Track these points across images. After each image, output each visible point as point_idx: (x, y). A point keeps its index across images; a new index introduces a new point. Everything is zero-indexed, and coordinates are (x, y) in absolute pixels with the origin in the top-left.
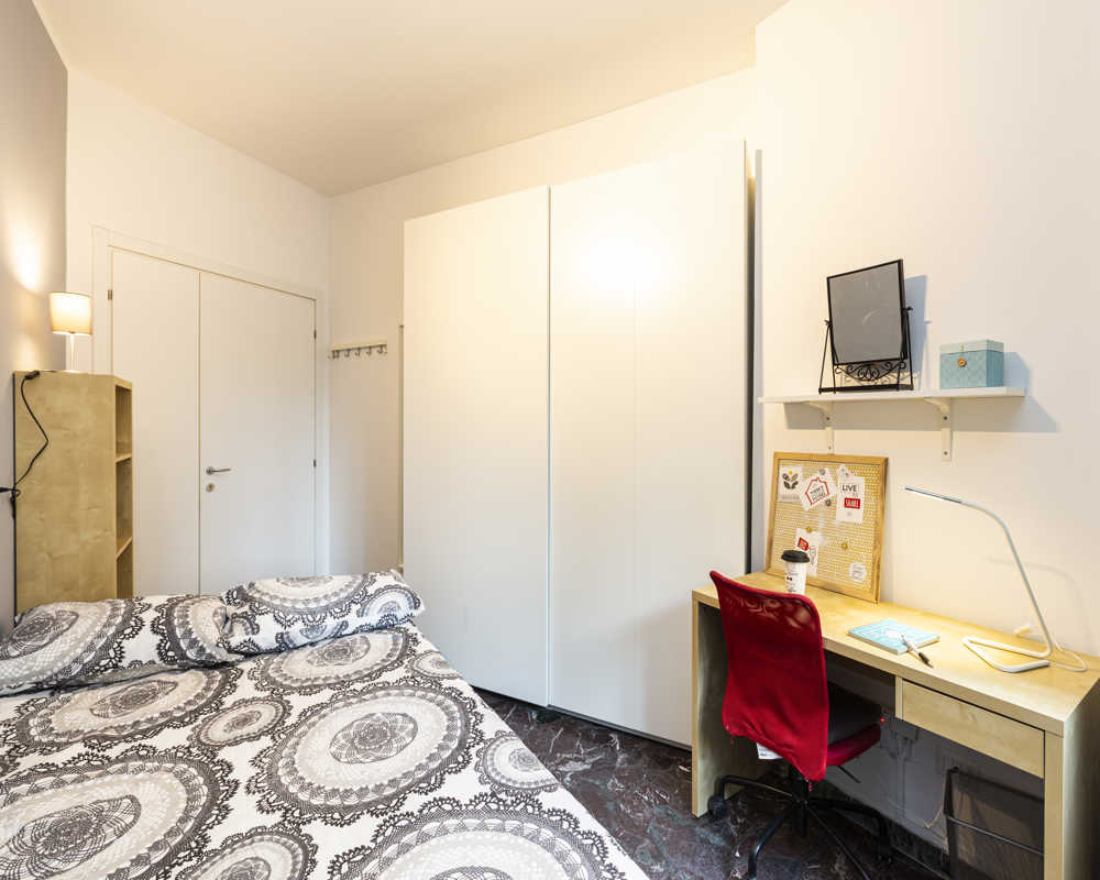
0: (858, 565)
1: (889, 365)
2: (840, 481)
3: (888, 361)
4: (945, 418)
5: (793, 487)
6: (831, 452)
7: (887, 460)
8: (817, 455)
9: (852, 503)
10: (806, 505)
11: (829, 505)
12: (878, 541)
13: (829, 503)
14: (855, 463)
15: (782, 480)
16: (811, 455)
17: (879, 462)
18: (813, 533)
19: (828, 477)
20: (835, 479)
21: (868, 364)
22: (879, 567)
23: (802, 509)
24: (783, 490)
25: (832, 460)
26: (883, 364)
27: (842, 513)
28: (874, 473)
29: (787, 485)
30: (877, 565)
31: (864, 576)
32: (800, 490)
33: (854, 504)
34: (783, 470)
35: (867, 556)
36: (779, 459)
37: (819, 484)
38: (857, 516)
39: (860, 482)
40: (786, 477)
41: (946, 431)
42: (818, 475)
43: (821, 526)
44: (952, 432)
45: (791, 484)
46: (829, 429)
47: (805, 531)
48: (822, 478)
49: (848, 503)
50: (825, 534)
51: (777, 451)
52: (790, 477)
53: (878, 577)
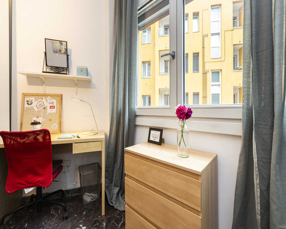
0: (54, 124)
1: (63, 69)
2: (48, 101)
3: (63, 68)
4: (76, 85)
5: (31, 104)
6: (45, 93)
7: (62, 95)
8: (40, 94)
9: (52, 107)
10: (36, 110)
11: (44, 109)
12: (60, 116)
13: (44, 108)
14: (53, 96)
15: (26, 102)
16: (38, 94)
17: (60, 95)
18: (39, 118)
19: (44, 100)
20: (47, 101)
21: (57, 68)
22: (61, 123)
23: (35, 111)
24: (26, 105)
25: (45, 95)
26: (62, 68)
27: (49, 110)
28: (59, 98)
29: (28, 104)
30: (60, 123)
31: (56, 127)
32: (34, 105)
33: (53, 107)
34: (26, 99)
35: (57, 121)
36: (25, 95)
37: (41, 103)
38: (54, 111)
39: (55, 101)
40: (28, 101)
41: (77, 87)
42: (41, 100)
43: (42, 115)
44: (78, 88)
45: (30, 103)
46: (44, 86)
47: (36, 118)
48: (42, 101)
49: (51, 107)
50: (43, 117)
51: (23, 92)
52: (30, 101)
53: (61, 126)
